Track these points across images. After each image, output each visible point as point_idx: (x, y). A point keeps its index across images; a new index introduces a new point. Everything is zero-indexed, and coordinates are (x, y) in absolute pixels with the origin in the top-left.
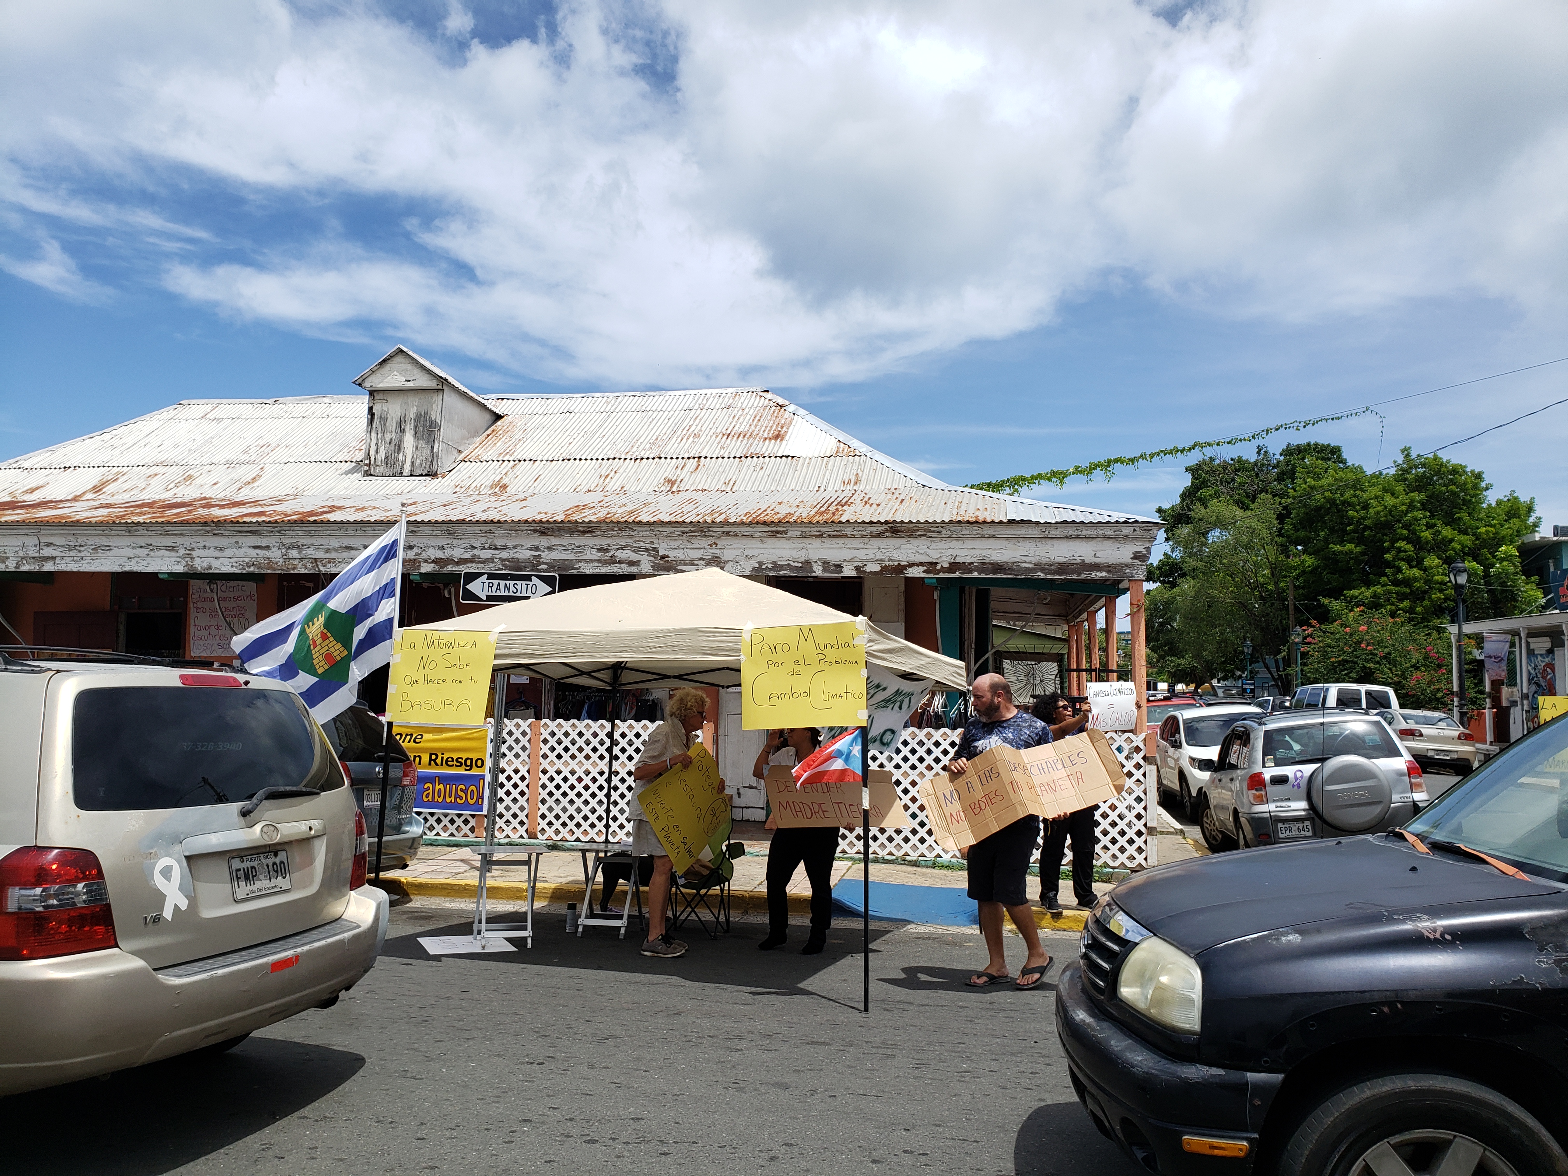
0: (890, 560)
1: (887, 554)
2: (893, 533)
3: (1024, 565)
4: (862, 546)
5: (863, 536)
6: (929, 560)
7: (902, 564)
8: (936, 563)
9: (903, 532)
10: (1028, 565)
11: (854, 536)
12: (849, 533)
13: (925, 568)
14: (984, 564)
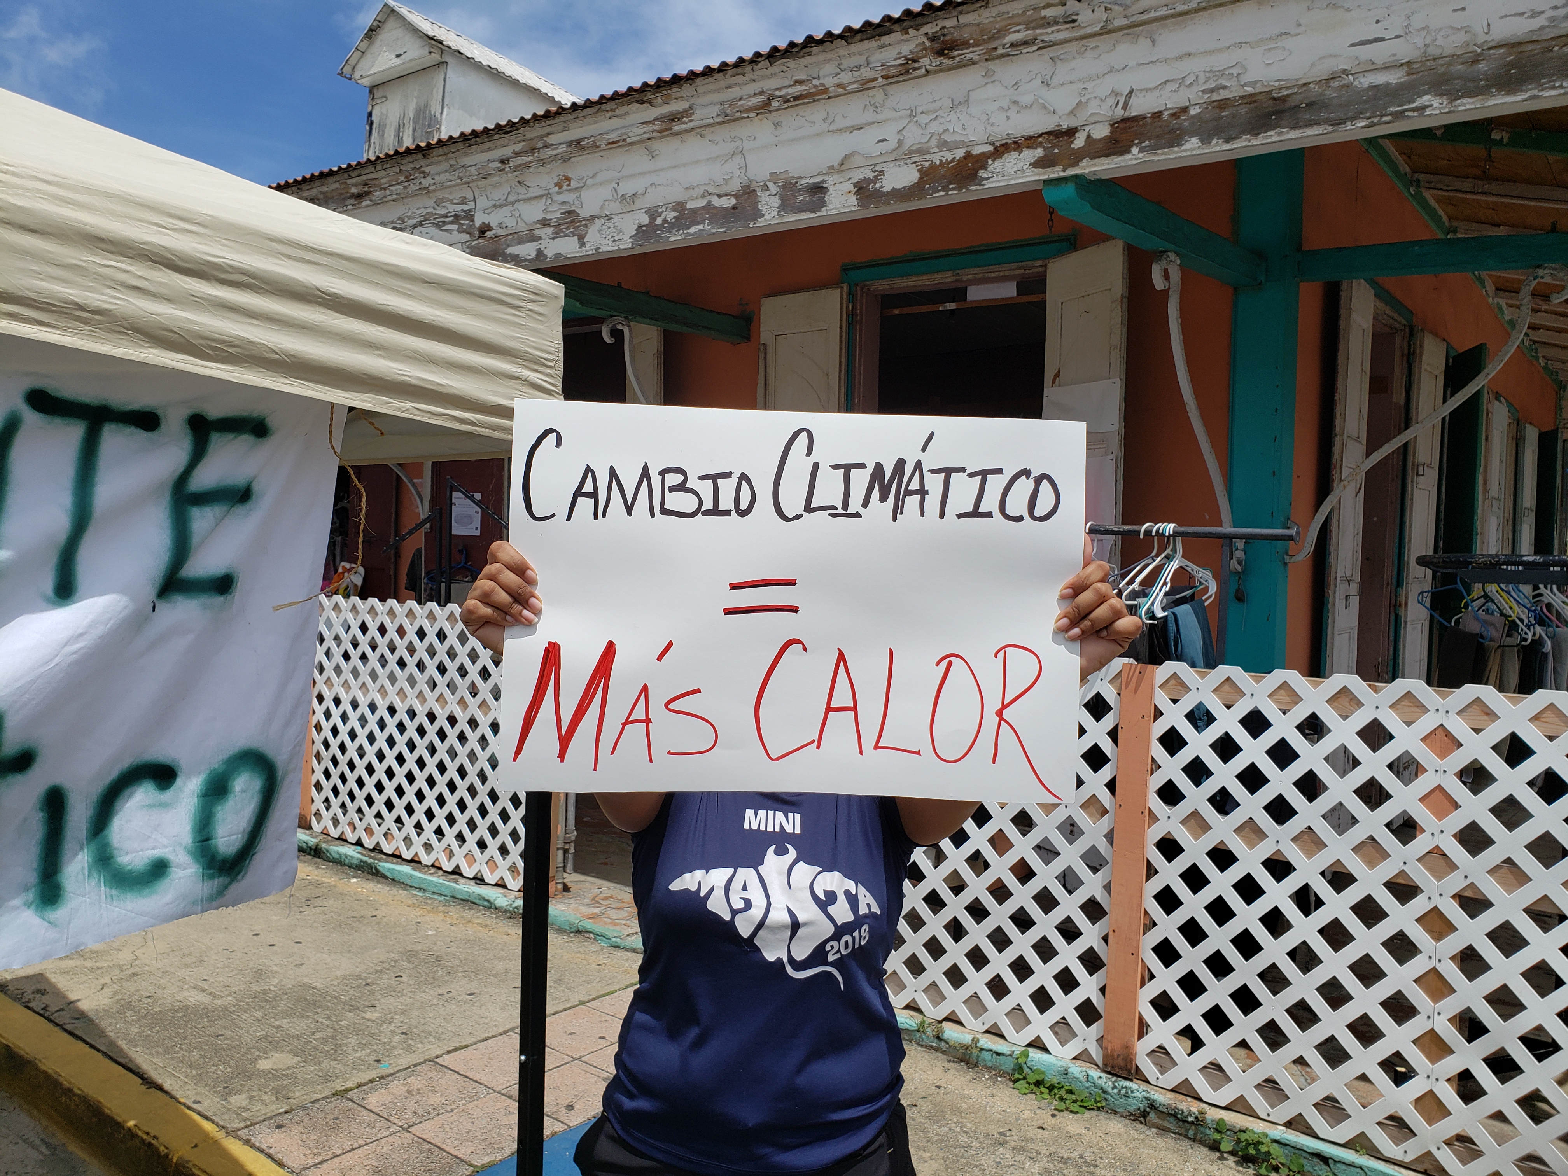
0: (944, 145)
1: (934, 127)
2: (940, 53)
3: (1366, 81)
4: (869, 116)
5: (866, 85)
6: (1046, 124)
7: (977, 150)
8: (1071, 132)
9: (966, 44)
10: (1380, 79)
11: (842, 90)
12: (829, 82)
13: (1039, 152)
14: (1222, 104)
